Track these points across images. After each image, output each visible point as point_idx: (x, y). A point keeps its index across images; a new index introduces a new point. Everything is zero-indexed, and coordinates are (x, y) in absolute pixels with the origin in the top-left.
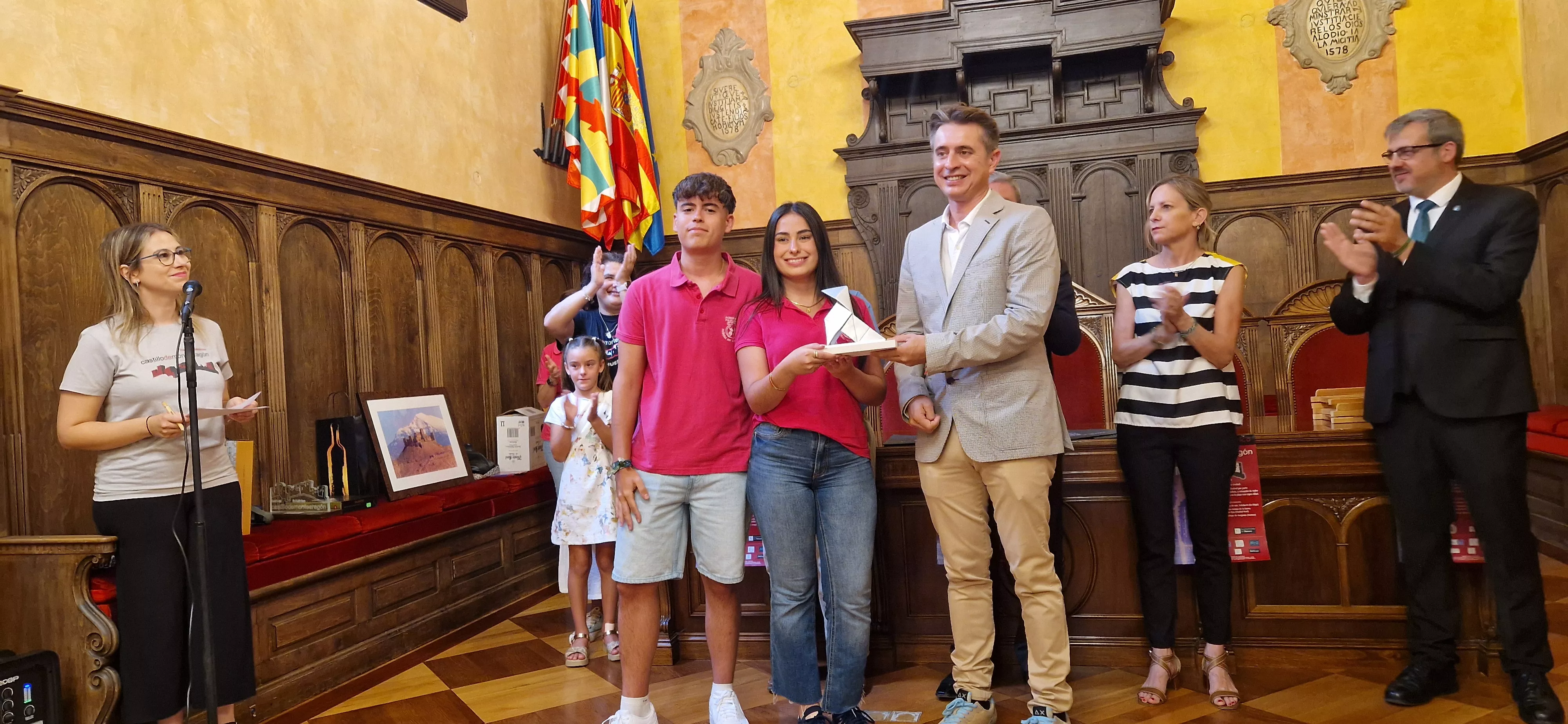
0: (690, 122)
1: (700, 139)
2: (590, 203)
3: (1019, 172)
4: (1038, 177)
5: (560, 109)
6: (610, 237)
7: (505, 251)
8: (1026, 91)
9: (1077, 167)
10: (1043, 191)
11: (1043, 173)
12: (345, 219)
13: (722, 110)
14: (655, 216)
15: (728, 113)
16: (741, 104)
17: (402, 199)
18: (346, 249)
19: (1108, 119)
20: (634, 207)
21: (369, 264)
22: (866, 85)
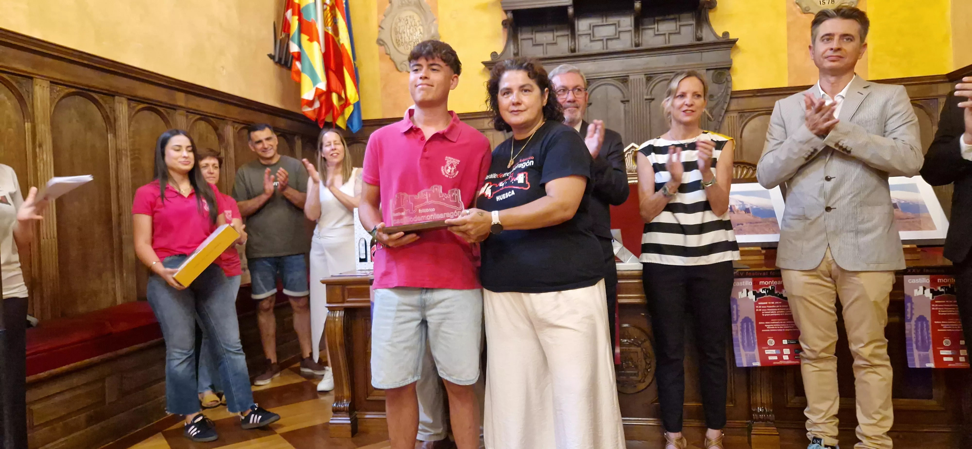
0: (382, 40)
1: (388, 52)
2: (308, 93)
3: (609, 81)
4: (622, 85)
5: (286, 26)
6: (322, 118)
7: (243, 126)
8: (615, 24)
9: (649, 78)
10: (626, 95)
11: (626, 82)
12: (112, 94)
13: (404, 33)
14: (356, 106)
15: (409, 34)
16: (418, 29)
17: (160, 82)
18: (111, 117)
19: (671, 44)
20: (340, 98)
21: (132, 129)
22: (505, 17)
